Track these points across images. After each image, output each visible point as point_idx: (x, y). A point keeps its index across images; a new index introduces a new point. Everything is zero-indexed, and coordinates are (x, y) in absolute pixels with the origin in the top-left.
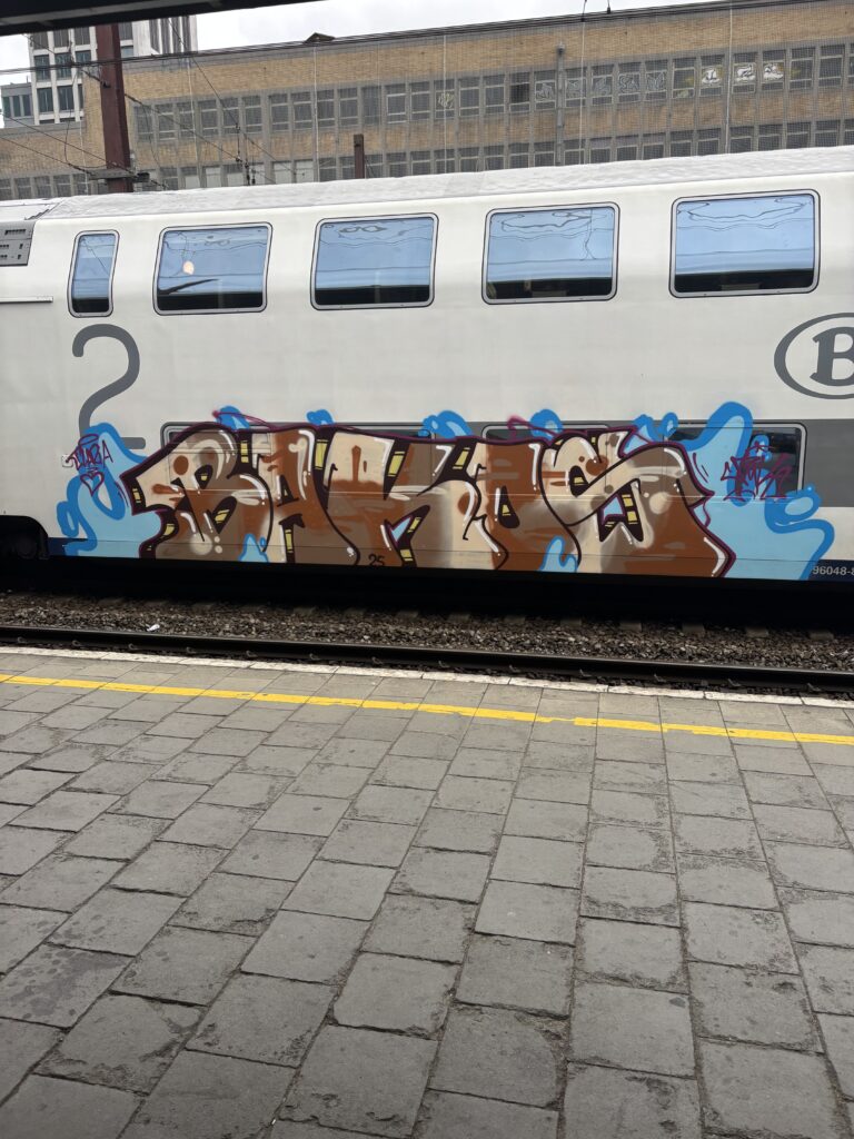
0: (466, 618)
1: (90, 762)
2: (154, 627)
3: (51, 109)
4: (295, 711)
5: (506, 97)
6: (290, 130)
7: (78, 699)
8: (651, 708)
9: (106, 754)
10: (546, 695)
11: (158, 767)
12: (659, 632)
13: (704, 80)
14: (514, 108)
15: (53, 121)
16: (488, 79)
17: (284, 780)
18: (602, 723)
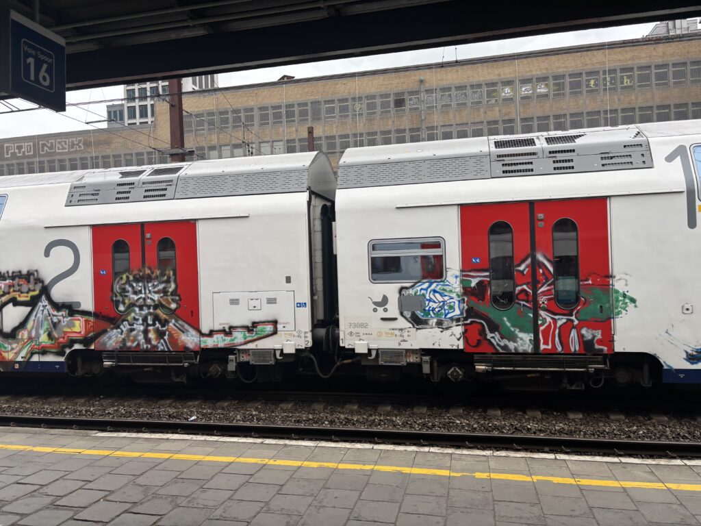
0: (389, 408)
1: (170, 507)
2: (193, 418)
3: (135, 117)
4: (295, 471)
5: (392, 105)
6: (270, 125)
7: (156, 466)
8: (523, 466)
9: (179, 502)
10: (454, 458)
11: (213, 510)
12: (512, 416)
13: (503, 94)
14: (397, 111)
15: (135, 124)
16: (382, 96)
17: (295, 518)
18: (494, 476)
